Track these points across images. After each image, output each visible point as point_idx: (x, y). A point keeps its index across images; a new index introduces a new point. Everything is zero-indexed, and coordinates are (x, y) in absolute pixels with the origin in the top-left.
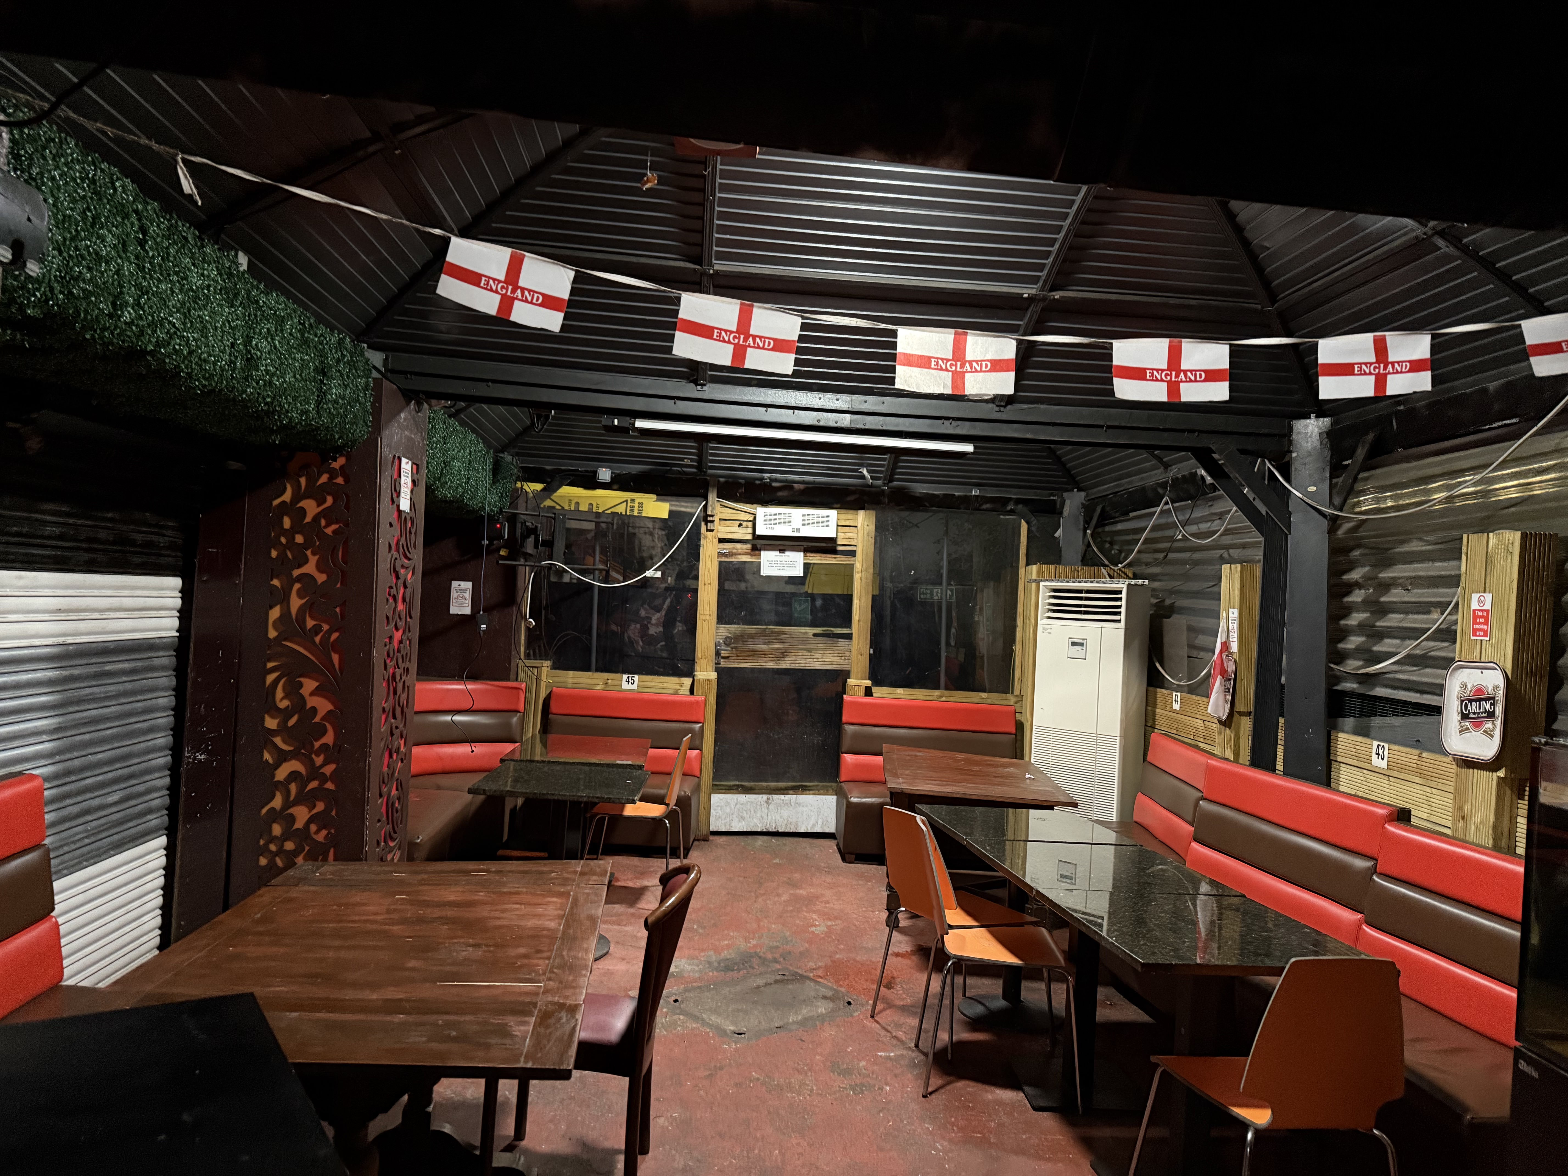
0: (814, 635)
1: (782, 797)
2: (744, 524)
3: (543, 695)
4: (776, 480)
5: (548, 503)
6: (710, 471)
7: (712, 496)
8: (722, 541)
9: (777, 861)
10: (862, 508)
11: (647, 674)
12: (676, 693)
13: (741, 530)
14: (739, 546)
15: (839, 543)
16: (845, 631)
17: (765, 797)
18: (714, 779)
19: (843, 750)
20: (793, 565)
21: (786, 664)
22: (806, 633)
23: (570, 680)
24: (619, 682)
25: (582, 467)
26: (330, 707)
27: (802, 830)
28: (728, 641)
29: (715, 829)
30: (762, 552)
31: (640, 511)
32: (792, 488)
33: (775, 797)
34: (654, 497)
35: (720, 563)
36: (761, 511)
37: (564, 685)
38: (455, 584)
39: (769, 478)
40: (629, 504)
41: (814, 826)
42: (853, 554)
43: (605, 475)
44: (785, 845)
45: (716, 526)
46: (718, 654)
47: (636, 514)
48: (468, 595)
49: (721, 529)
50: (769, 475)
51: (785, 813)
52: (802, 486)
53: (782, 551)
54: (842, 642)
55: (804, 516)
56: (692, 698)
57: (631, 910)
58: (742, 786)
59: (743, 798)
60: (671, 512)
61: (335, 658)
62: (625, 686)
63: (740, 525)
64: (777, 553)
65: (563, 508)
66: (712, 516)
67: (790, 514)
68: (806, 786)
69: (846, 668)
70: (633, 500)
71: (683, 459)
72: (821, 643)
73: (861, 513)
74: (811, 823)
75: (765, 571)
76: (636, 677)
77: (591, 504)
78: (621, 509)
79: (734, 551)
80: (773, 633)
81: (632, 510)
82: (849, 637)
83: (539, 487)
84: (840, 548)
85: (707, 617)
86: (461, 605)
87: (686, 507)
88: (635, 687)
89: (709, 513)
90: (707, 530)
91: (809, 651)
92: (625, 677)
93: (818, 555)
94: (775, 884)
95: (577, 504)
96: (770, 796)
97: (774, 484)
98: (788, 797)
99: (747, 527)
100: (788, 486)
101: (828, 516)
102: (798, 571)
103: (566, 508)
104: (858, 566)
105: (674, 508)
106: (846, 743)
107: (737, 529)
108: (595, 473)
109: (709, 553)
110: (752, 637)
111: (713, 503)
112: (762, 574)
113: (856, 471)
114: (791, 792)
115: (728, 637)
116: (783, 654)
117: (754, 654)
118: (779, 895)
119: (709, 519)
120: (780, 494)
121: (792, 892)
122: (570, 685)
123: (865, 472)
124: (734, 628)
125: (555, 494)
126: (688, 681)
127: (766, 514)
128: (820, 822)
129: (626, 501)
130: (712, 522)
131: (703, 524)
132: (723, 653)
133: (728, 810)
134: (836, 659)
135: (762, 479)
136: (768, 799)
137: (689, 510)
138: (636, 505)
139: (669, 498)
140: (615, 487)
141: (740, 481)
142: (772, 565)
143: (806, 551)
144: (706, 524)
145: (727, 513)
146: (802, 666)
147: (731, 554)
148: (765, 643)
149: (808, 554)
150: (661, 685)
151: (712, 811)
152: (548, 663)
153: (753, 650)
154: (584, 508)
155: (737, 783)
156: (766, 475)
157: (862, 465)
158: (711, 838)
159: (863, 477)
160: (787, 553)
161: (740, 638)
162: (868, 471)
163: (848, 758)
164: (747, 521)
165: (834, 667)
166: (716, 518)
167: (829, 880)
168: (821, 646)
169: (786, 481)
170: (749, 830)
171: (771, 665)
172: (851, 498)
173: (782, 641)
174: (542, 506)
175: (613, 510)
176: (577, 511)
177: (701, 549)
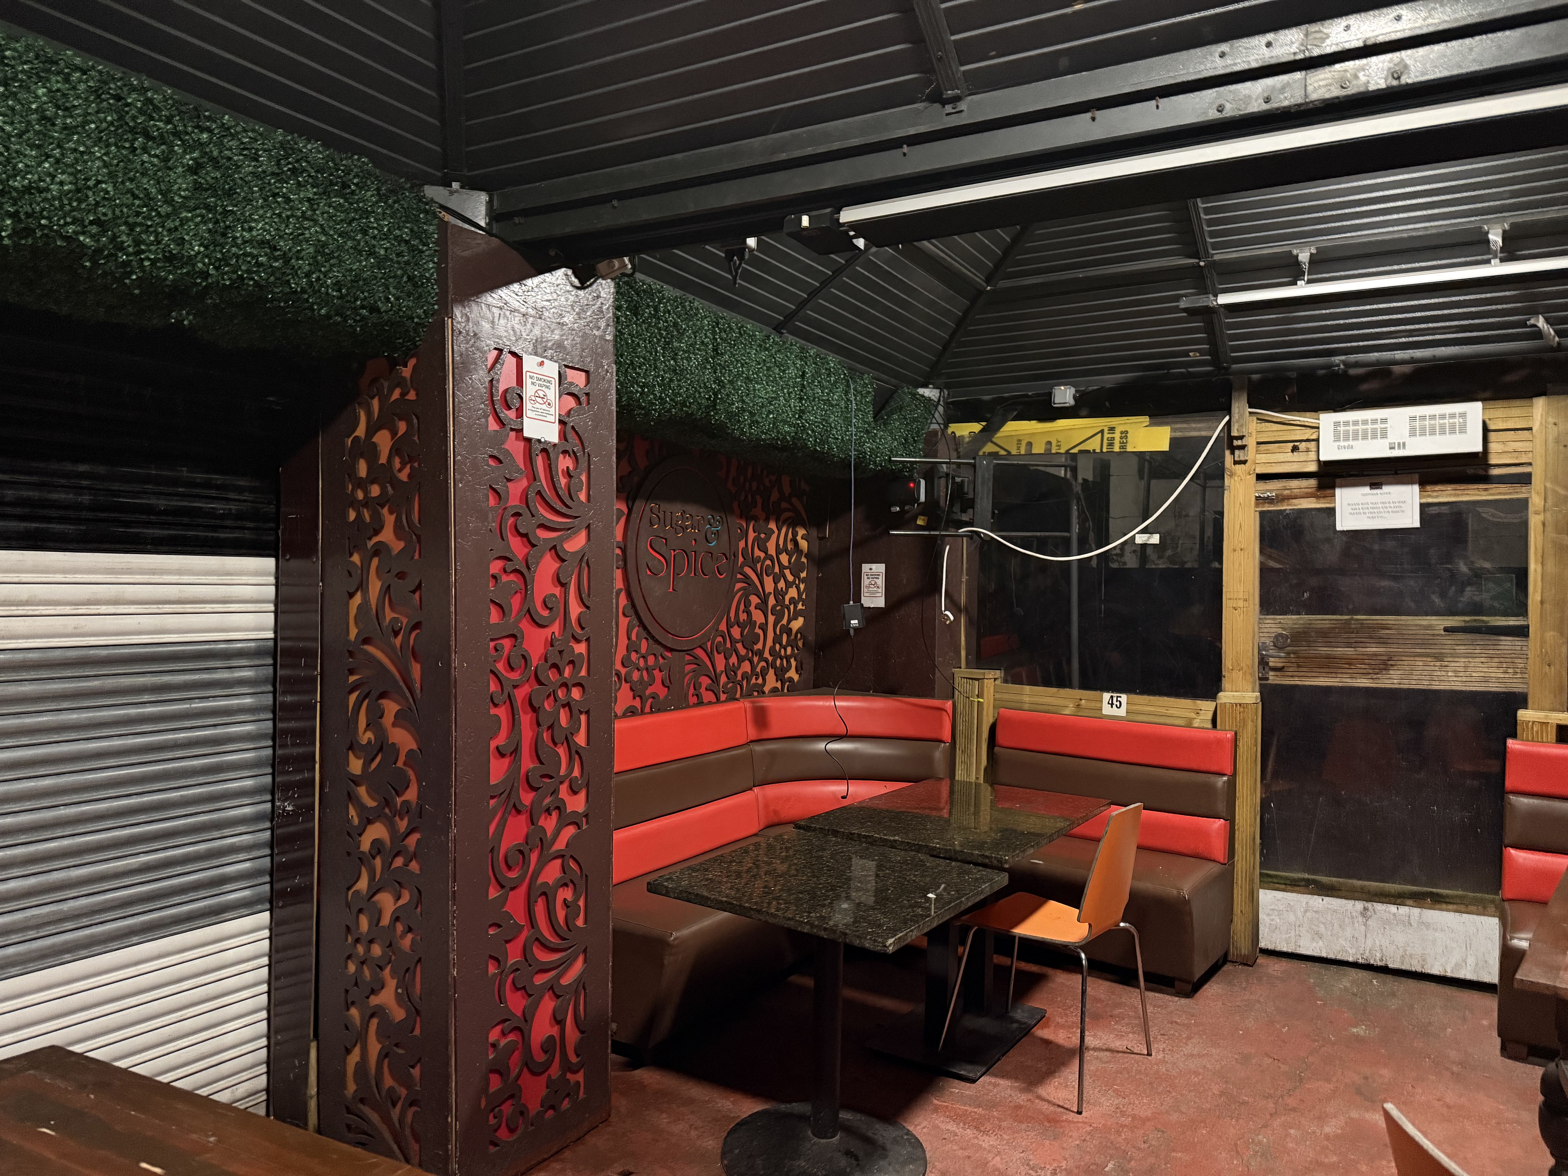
0: (1446, 629)
1: (1393, 908)
2: (1302, 446)
3: (988, 720)
4: (1357, 365)
5: (989, 448)
6: (1235, 366)
7: (1240, 407)
8: (1261, 477)
9: (1359, 1030)
10: (1542, 393)
11: (1142, 693)
12: (1189, 725)
13: (1296, 456)
14: (1294, 483)
15: (1493, 460)
16: (1512, 621)
17: (1359, 905)
18: (1263, 865)
19: (1506, 841)
20: (1398, 508)
21: (1393, 680)
22: (1429, 627)
23: (1027, 699)
24: (1098, 705)
25: (1031, 389)
26: (414, 746)
27: (1436, 971)
28: (1280, 643)
29: (1271, 947)
30: (1338, 491)
31: (1123, 445)
32: (1389, 373)
33: (1379, 907)
34: (1146, 419)
35: (1262, 514)
36: (1327, 420)
37: (1018, 705)
38: (865, 567)
39: (1345, 363)
40: (1106, 436)
41: (1457, 966)
42: (1525, 479)
43: (1064, 395)
44: (1393, 994)
45: (1251, 453)
46: (1263, 662)
47: (1117, 449)
48: (881, 582)
49: (1262, 458)
50: (1343, 358)
51: (1400, 937)
52: (1407, 369)
53: (1375, 485)
54: (1507, 643)
55: (1413, 419)
56: (1213, 734)
57: (1022, 1098)
58: (1314, 882)
59: (1318, 902)
60: (1173, 441)
61: (416, 670)
62: (1107, 710)
63: (1295, 449)
64: (1366, 490)
65: (1009, 453)
66: (1241, 438)
67: (1384, 421)
68: (1437, 895)
69: (1517, 687)
70: (1112, 429)
71: (1186, 354)
72: (1460, 645)
73: (1540, 404)
74: (1453, 961)
75: (1345, 522)
76: (1124, 698)
77: (1049, 443)
78: (1094, 445)
79: (1287, 492)
80: (1363, 628)
81: (1111, 444)
82: (1522, 632)
83: (976, 427)
84: (1495, 472)
85: (1241, 604)
86: (873, 595)
87: (1200, 430)
88: (1122, 712)
89: (1235, 433)
90: (1236, 463)
91: (1439, 657)
92: (1106, 696)
93: (1449, 487)
94: (1327, 1088)
95: (1030, 444)
96: (1369, 905)
97: (1353, 372)
98: (1404, 910)
99: (1308, 450)
100: (1382, 371)
101: (1463, 415)
102: (1411, 519)
103: (1014, 452)
104: (1536, 501)
105: (1178, 434)
106: (1512, 829)
107: (1290, 457)
108: (1050, 394)
109: (1241, 498)
110: (1325, 635)
111: (1241, 416)
112: (1339, 527)
113: (1523, 324)
114: (1410, 902)
115: (1281, 635)
116: (1385, 665)
117: (1329, 664)
118: (1322, 1118)
119: (1236, 443)
120: (1365, 387)
121: (1354, 1114)
122: (1026, 707)
123: (1541, 322)
124: (1292, 620)
125: (999, 435)
126: (1207, 706)
127: (1337, 424)
128: (1471, 961)
129: (1102, 432)
130: (1243, 447)
131: (1227, 453)
132: (1273, 662)
133: (1292, 918)
134: (1496, 673)
135: (1329, 366)
136: (1365, 909)
137: (1204, 433)
138: (1117, 435)
139: (1170, 419)
140: (1084, 413)
141: (1289, 374)
142: (1356, 510)
143: (1423, 483)
144: (1233, 453)
145: (1271, 432)
146: (1424, 685)
147: (1281, 499)
148: (1349, 645)
149: (1428, 488)
150: (1163, 710)
151: (1262, 916)
152: (998, 673)
153: (1328, 657)
154: (1039, 449)
155: (1306, 876)
156: (1337, 359)
157: (1535, 312)
158: (1262, 960)
159: (1538, 334)
160: (1386, 489)
161: (1299, 637)
162: (1547, 320)
163: (1519, 857)
164: (1308, 440)
165: (1493, 687)
166: (1250, 442)
167: (1451, 1098)
168: (1461, 650)
169: (1378, 363)
170: (1331, 956)
171: (1363, 682)
172: (1510, 378)
173: (1383, 641)
174: (981, 453)
175: (1082, 447)
176: (1029, 454)
177: (1226, 493)
